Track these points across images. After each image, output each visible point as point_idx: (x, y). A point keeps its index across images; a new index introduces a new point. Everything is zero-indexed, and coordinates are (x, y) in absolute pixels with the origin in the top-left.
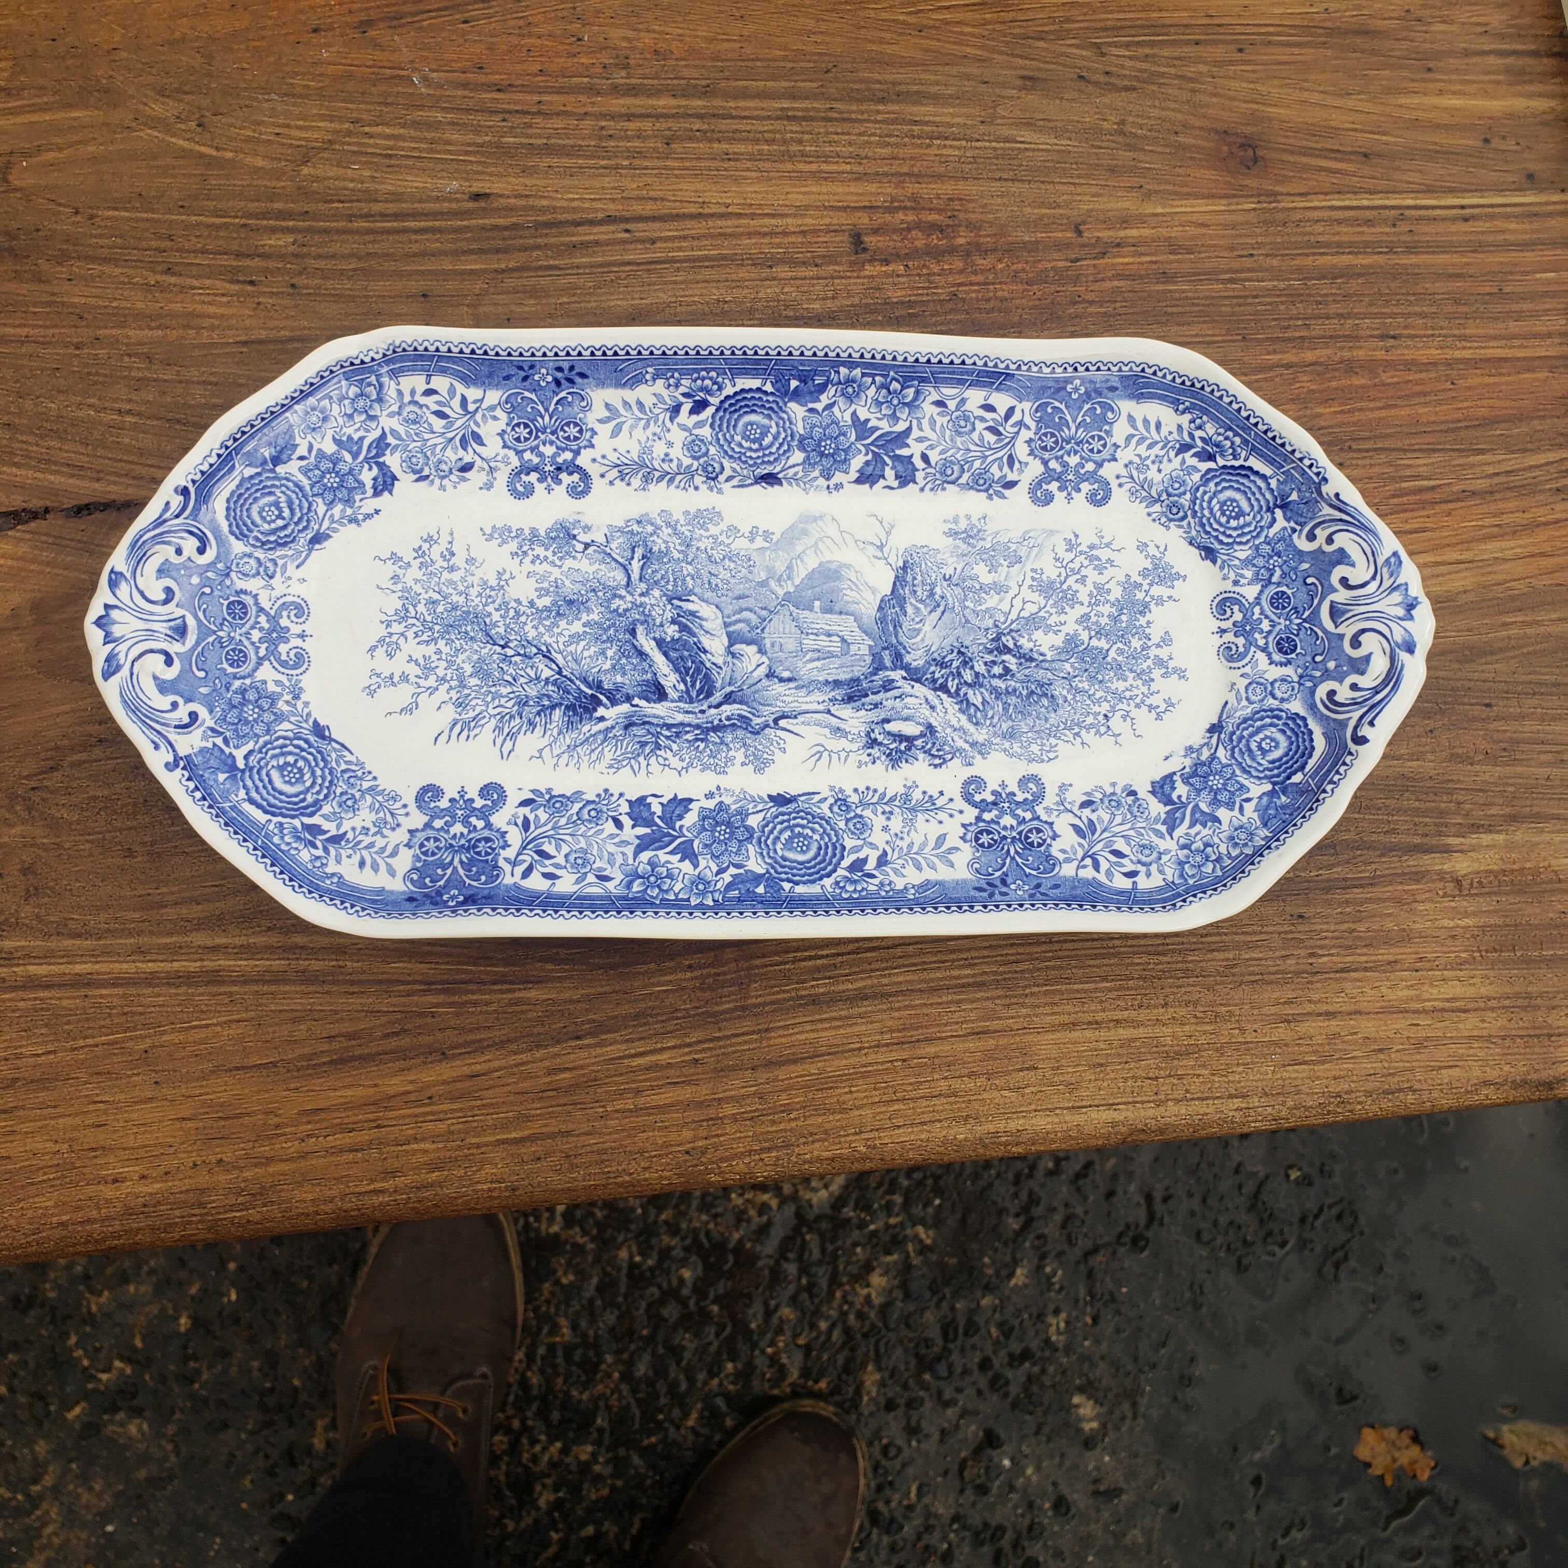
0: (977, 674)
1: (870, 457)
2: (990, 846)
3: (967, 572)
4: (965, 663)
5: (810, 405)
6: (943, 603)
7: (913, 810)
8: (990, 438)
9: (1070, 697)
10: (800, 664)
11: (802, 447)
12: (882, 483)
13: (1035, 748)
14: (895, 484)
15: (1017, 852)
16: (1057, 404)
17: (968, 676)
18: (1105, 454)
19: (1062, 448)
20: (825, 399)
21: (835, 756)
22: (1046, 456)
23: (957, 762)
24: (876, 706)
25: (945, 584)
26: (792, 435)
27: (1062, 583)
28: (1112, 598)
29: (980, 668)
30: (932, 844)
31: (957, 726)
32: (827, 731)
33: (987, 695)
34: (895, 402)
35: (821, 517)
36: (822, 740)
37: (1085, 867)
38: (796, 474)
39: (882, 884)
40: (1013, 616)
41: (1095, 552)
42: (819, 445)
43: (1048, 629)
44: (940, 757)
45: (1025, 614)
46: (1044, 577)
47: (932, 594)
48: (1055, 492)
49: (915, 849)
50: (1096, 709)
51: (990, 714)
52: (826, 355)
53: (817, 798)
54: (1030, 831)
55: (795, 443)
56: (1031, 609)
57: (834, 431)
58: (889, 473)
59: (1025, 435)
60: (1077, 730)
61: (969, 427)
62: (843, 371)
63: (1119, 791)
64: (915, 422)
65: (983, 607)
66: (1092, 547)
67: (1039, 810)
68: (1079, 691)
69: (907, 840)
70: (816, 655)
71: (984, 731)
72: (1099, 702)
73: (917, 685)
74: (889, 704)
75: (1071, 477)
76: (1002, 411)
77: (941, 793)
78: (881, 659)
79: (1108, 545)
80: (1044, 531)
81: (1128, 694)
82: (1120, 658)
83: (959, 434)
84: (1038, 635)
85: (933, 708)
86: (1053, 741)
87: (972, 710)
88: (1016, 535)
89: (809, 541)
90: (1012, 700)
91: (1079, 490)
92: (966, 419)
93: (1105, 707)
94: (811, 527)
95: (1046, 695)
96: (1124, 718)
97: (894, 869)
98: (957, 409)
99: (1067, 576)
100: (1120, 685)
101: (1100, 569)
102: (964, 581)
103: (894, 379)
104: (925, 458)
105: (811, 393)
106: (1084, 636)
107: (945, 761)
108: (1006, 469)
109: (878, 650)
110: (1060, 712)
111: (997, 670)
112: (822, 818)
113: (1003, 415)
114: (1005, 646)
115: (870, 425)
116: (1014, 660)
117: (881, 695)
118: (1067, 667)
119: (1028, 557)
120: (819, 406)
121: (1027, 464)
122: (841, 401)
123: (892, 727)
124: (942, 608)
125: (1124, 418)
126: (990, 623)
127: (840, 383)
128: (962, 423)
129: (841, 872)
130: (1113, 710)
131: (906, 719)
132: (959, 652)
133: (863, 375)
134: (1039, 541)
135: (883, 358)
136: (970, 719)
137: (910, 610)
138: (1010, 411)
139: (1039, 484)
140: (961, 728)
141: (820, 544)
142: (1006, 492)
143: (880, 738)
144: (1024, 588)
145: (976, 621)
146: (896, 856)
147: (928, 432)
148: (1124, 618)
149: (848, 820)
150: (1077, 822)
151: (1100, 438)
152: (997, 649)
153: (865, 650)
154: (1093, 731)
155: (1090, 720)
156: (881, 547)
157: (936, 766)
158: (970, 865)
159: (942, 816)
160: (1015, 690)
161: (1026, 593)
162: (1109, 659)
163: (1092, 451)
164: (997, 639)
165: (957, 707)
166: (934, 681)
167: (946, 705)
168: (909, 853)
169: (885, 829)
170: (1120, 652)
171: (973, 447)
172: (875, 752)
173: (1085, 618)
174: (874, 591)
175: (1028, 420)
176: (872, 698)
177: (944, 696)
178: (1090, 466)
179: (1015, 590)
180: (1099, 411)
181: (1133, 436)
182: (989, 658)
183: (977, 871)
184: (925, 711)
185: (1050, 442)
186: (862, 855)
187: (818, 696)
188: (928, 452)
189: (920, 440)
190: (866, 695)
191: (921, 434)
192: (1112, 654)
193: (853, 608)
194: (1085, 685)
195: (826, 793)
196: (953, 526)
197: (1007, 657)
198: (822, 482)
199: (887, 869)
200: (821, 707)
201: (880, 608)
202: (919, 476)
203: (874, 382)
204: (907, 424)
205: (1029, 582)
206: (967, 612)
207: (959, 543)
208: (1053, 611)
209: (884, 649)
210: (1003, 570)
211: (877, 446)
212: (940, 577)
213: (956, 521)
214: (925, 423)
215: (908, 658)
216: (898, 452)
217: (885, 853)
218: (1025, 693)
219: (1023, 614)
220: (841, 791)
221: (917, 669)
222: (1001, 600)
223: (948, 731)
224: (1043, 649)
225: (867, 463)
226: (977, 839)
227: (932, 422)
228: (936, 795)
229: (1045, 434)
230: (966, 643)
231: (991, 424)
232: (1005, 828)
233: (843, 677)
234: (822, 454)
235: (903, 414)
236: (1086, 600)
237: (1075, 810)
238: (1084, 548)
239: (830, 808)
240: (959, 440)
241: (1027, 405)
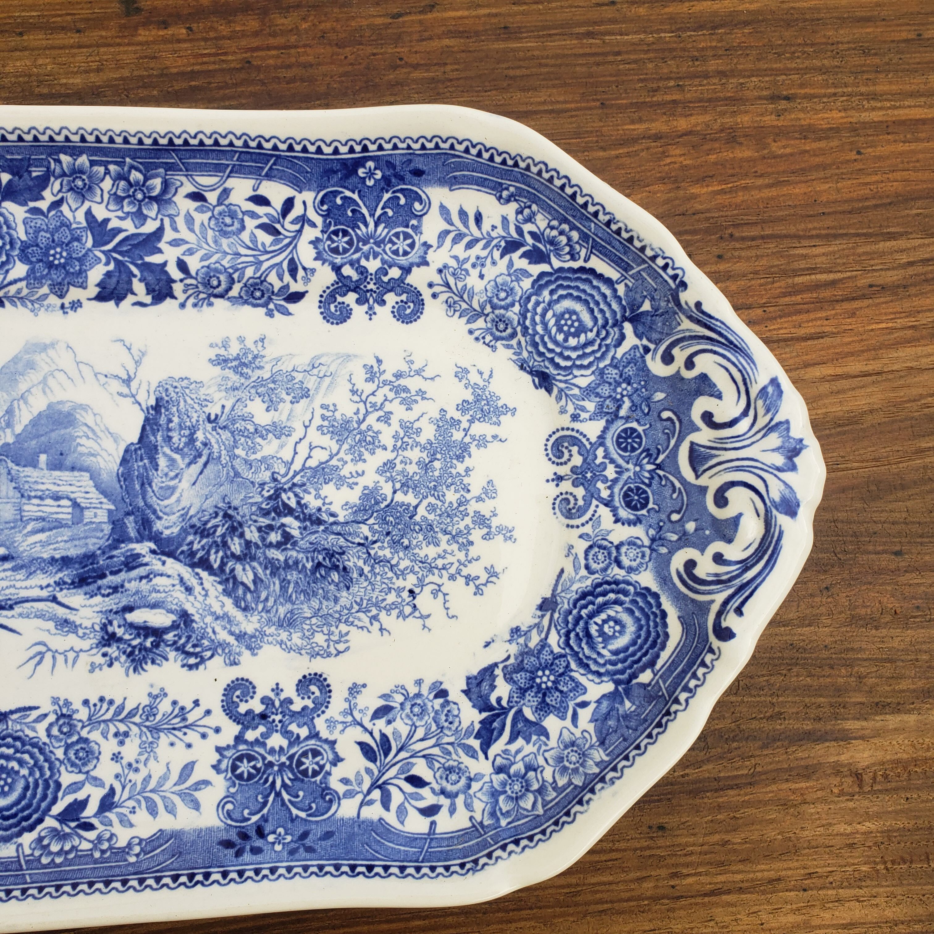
0: (248, 544)
1: (111, 267)
2: (251, 776)
3: (239, 411)
4: (233, 530)
5: (32, 204)
6: (206, 452)
7: (155, 730)
8: (265, 238)
9: (367, 569)
10: (19, 538)
11: (24, 258)
12: (130, 298)
13: (320, 639)
14: (148, 299)
15: (284, 785)
16: (348, 193)
17: (236, 546)
18: (413, 257)
19: (358, 250)
20: (49, 196)
21: (60, 659)
22: (338, 260)
23: (218, 660)
24: (115, 589)
25: (209, 426)
26: (12, 243)
27: (360, 422)
28: (422, 439)
29: (252, 535)
30: (174, 776)
31: (220, 612)
32: (51, 625)
33: (260, 570)
34: (140, 196)
35: (53, 345)
36: (44, 637)
37: (370, 803)
38: (19, 291)
39: (99, 838)
40: (297, 466)
41: (402, 382)
42: (47, 254)
43: (341, 481)
44: (196, 655)
45: (312, 463)
46: (338, 415)
47: (192, 440)
48: (354, 306)
49: (152, 784)
50: (400, 583)
51: (263, 595)
52: (36, 139)
53: (34, 714)
54: (305, 754)
55: (16, 252)
56: (320, 456)
57: (64, 235)
58: (139, 287)
59: (310, 233)
60: (374, 611)
61: (237, 225)
62: (65, 159)
63: (425, 691)
64: (167, 221)
65: (258, 456)
66: (398, 375)
67: (320, 724)
68: (378, 561)
69: (144, 773)
70: (40, 525)
71: (255, 618)
72: (403, 574)
73: (170, 561)
74: (132, 586)
75: (371, 286)
76: (278, 203)
77: (196, 703)
78: (123, 526)
79: (418, 373)
80: (338, 356)
81: (440, 563)
82: (431, 517)
83: (225, 234)
84: (328, 490)
85: (189, 590)
86: (343, 628)
87: (240, 591)
88: (302, 361)
89: (34, 377)
90: (293, 576)
91: (383, 303)
92: (233, 215)
93: (411, 581)
94: (40, 359)
95: (335, 567)
96: (434, 594)
97: (119, 815)
98: (220, 202)
99: (367, 413)
100: (431, 551)
101: (408, 404)
102: (234, 422)
103: (132, 167)
104: (182, 266)
105: (30, 189)
106: (387, 489)
107: (203, 661)
108: (287, 278)
109: (120, 515)
110: (354, 589)
111: (274, 537)
112: (34, 745)
113: (279, 209)
114: (285, 505)
115: (110, 226)
116: (296, 524)
117: (123, 575)
118: (365, 530)
119: (317, 389)
120: (43, 205)
121: (313, 271)
122: (70, 196)
123: (136, 617)
124: (204, 459)
125: (435, 209)
126: (266, 476)
127: (64, 174)
128: (228, 220)
129: (50, 822)
130: (421, 584)
131: (154, 606)
132: (226, 516)
133: (93, 163)
134: (332, 369)
135: (111, 140)
136: (237, 604)
137: (162, 462)
138: (289, 204)
139: (332, 297)
140: (226, 617)
141: (51, 382)
142: (291, 307)
143: (120, 632)
144: (312, 430)
145: (247, 474)
146: (126, 795)
147: (184, 233)
148: (437, 465)
149: (68, 747)
150: (367, 738)
151: (407, 236)
152: (275, 509)
153: (103, 516)
154: (395, 613)
155: (391, 598)
156: (128, 381)
157: (190, 667)
158: (221, 805)
159: (192, 736)
160: (296, 563)
161: (314, 436)
162: (417, 518)
163: (396, 252)
164: (276, 496)
165: (220, 588)
166: (192, 554)
167: (207, 585)
168: (143, 790)
169: (116, 757)
170: (432, 508)
171: (243, 251)
172: (113, 651)
173: (389, 465)
174: (116, 439)
175: (312, 215)
176: (111, 579)
177: (204, 574)
178: (394, 273)
179: (299, 432)
180: (402, 201)
181: (448, 232)
182: (264, 521)
183: (229, 815)
184: (179, 594)
185: (342, 242)
186: (80, 796)
187: (41, 579)
188: (186, 258)
189: (175, 243)
190: (103, 576)
191: (176, 236)
192: (422, 511)
193: (89, 461)
194: (387, 553)
195: (46, 707)
196: (222, 352)
197: (288, 520)
198: (53, 300)
199: (111, 815)
200: (44, 593)
201: (124, 461)
202: (177, 288)
203: (107, 172)
204: (157, 224)
205: (317, 421)
206: (237, 463)
207: (229, 373)
208: (348, 458)
209: (128, 514)
210: (285, 407)
211: (120, 253)
212: (204, 417)
213: (225, 345)
214: (180, 222)
215: (158, 526)
216: (148, 259)
217: (112, 791)
218: (309, 565)
219: (310, 463)
220: (67, 703)
221: (169, 539)
222: (282, 446)
223: (209, 619)
224: (334, 508)
225: (108, 274)
226: (234, 768)
227: (189, 220)
228: (189, 705)
229: (336, 233)
230: (235, 503)
231: (265, 220)
232: (272, 751)
233: (73, 552)
234: (50, 266)
235: (151, 211)
236: (389, 442)
237: (366, 722)
238: (388, 376)
239: (48, 730)
240: (225, 242)
241: (309, 196)
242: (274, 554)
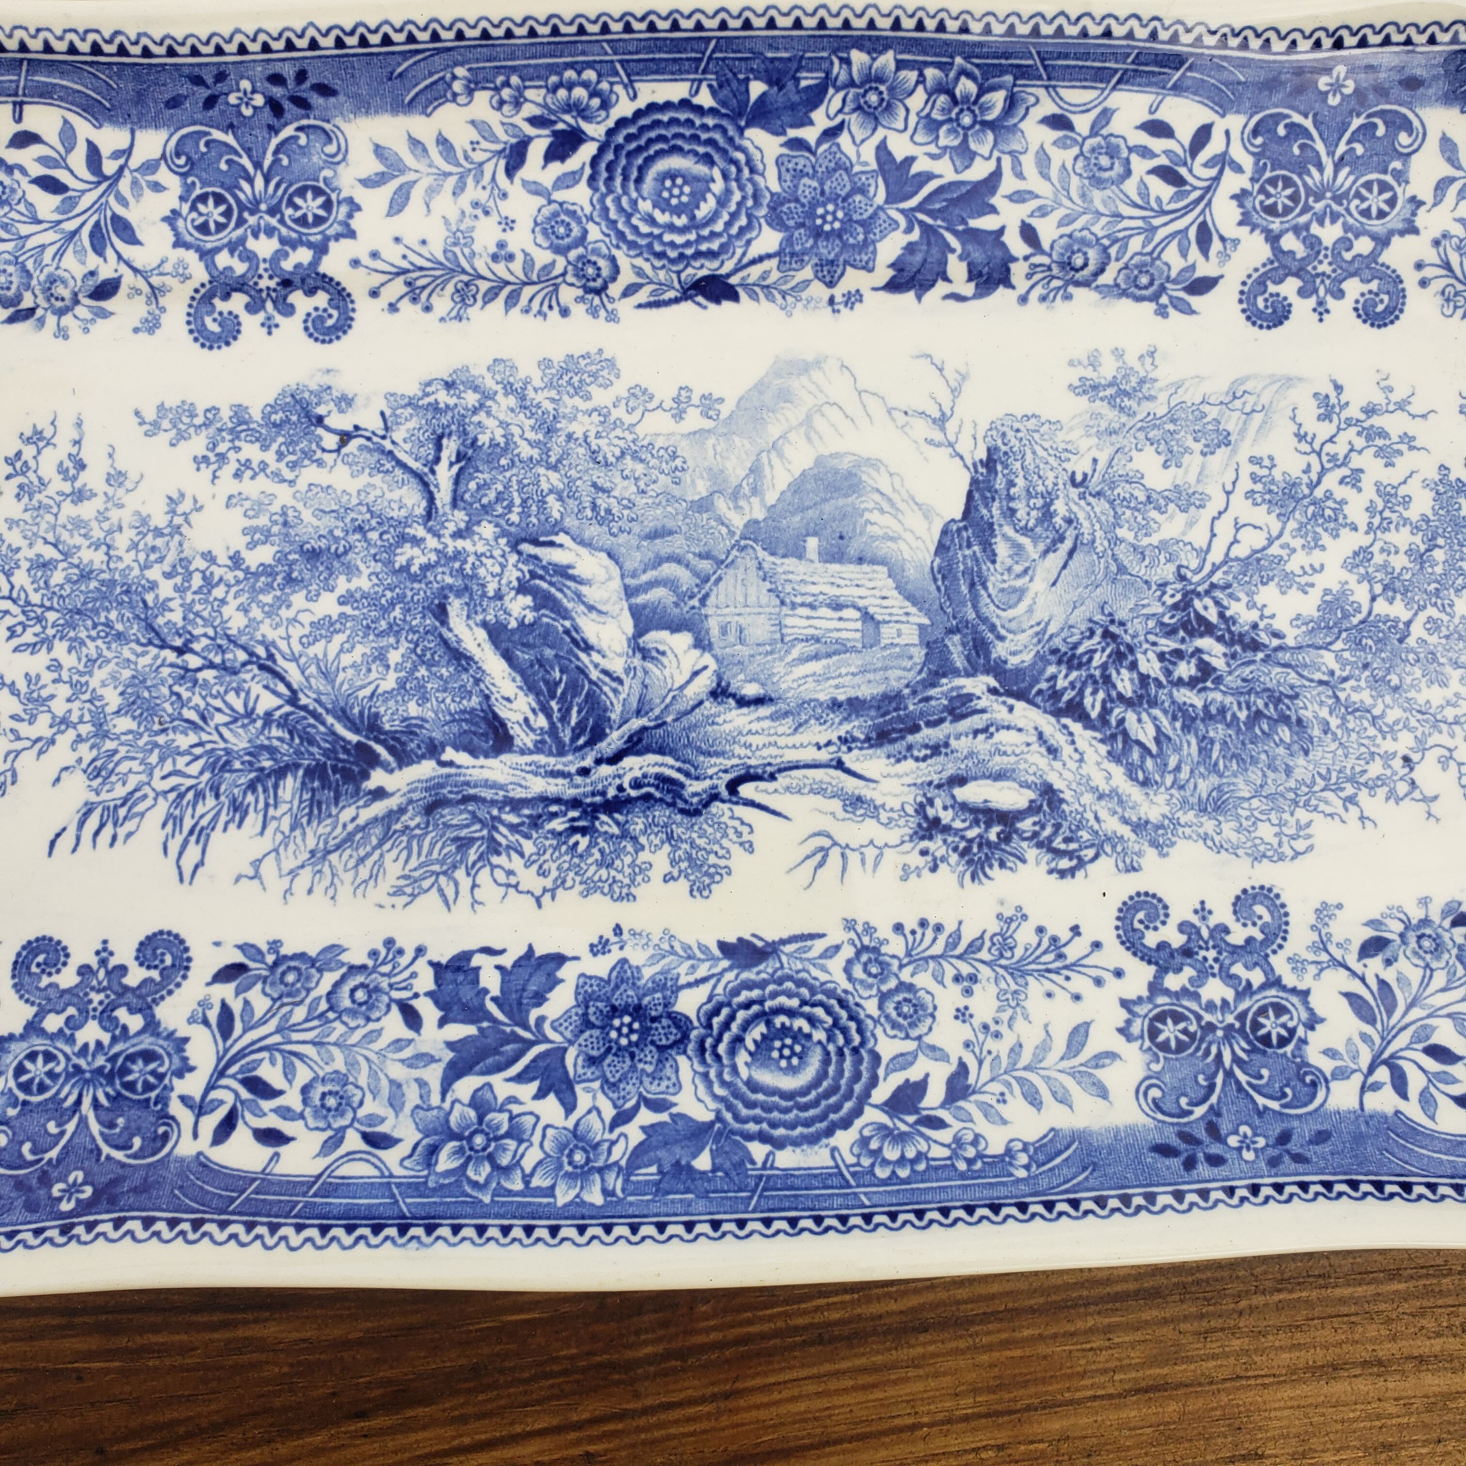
0: (1144, 679)
1: (915, 236)
2: (1181, 1047)
3: (1120, 467)
4: (1118, 657)
5: (792, 133)
6: (1070, 534)
7: (1019, 971)
8: (1161, 190)
9: (1334, 722)
10: (779, 668)
11: (776, 221)
12: (941, 288)
13: (1266, 832)
14: (969, 289)
15: (1236, 1060)
16: (1297, 118)
17: (1125, 683)
18: (1394, 221)
19: (1306, 209)
20: (821, 119)
21: (854, 858)
22: (1276, 225)
23: (1104, 866)
24: (936, 750)
25: (1074, 492)
26: (756, 196)
27: (1313, 486)
28: (1413, 513)
29: (1150, 665)
30: (1060, 1045)
31: (1104, 787)
32: (836, 805)
33: (1165, 722)
34: (967, 120)
35: (818, 363)
36: (826, 824)
37: (1376, 1087)
38: (765, 275)
39: (958, 1141)
40: (1216, 556)
41: (1376, 421)
42: (812, 215)
43: (1288, 581)
44: (1070, 854)
45: (1241, 551)
46: (1277, 474)
47: (1047, 514)
48: (1294, 299)
49: (1026, 1058)
50: (1387, 745)
51: (1173, 762)
52: (822, 24)
53: (819, 946)
54: (1262, 1011)
55: (763, 211)
56: (1251, 540)
57: (841, 184)
58: (957, 268)
59: (1232, 182)
60: (1349, 790)
61: (1118, 169)
62: (858, 57)
63: (1436, 917)
64: (1006, 162)
65: (1155, 540)
66: (1370, 411)
67: (1279, 963)
68: (1353, 709)
69: (1009, 1040)
70: (812, 648)
71: (1161, 798)
72: (1390, 732)
73: (1020, 706)
74: (962, 745)
75: (1324, 268)
76: (1185, 133)
77: (1076, 930)
78: (945, 652)
79: (1401, 406)
80: (1273, 379)
81: (1450, 713)
82: (1433, 639)
83: (1098, 183)
84: (1268, 595)
85: (1053, 751)
86: (1302, 815)
87: (1136, 754)
88: (1217, 388)
89: (793, 415)
90: (1217, 732)
91: (1340, 294)
92: (1112, 152)
93: (1404, 743)
94: (796, 384)
95: (1285, 719)
96: (1444, 762)
97: (982, 1106)
98: (1094, 131)
99: (1323, 471)
100: (1434, 695)
101: (1388, 456)
102: (1113, 485)
103: (963, 72)
104: (1029, 234)
105: (792, 107)
106: (1361, 594)
107: (1081, 863)
108: (1194, 253)
109: (938, 633)
110: (1316, 754)
111: (1185, 670)
112: (831, 994)
113: (1187, 143)
114: (1200, 618)
115: (915, 169)
116: (1219, 649)
117: (947, 728)
118: (1328, 659)
119: (1243, 431)
120: (810, 134)
121: (1236, 242)
122: (854, 119)
123: (970, 793)
124: (1068, 544)
125: (1432, 143)
126: (1167, 572)
127: (851, 84)
128: (1104, 161)
129: (872, 1115)
130: (1422, 746)
131: (999, 776)
132: (1107, 634)
133: (901, 65)
134: (1265, 399)
135: (941, 27)
136: (1131, 775)
137: (1002, 549)
138: (1203, 135)
139: (1261, 283)
140: (1114, 794)
141: (819, 423)
142: (1195, 301)
143: (946, 817)
144: (1237, 498)
145: (1137, 568)
146: (986, 1074)
147: (1034, 182)
148: (1439, 555)
149: (883, 998)
150: (1357, 987)
151: (1384, 187)
152: (1185, 625)
153: (911, 635)
154: (1382, 792)
155: (1375, 769)
156: (941, 421)
157: (1062, 874)
158: (1141, 1091)
159: (1080, 983)
160: (1222, 711)
161: (1241, 508)
162: (1411, 641)
163: (1366, 213)
164: (1184, 605)
165: (1103, 749)
166: (1055, 695)
167: (1081, 744)
168: (1012, 1067)
169: (962, 1014)
170: (1433, 625)
171: (1126, 210)
172: (936, 846)
173: (1362, 556)
174: (926, 512)
175: (1238, 153)
176: (928, 734)
177: (1076, 727)
178: (1363, 246)
179: (1217, 502)
180: (1381, 131)
181: (1452, 180)
182: (1168, 644)
183: (1157, 1105)
184: (1038, 759)
185: (1281, 197)
186: (914, 1074)
187: (817, 733)
188: (1034, 222)
189: (1018, 197)
190: (916, 729)
191: (1020, 185)
192: (1417, 630)
193: (884, 549)
194: (1365, 697)
195: (837, 935)
196: (1089, 373)
197: (1206, 643)
198: (818, 290)
199: (969, 1105)
200: (824, 756)
201: (941, 548)
202: (1018, 271)
203: (921, 80)
204: (991, 166)
205: (1245, 484)
206: (1121, 551)
207: (1102, 407)
208: (1297, 543)
209: (951, 631)
210: (1193, 462)
211: (930, 213)
212: (1066, 477)
213: (1093, 362)
214: (1028, 162)
215: (1000, 650)
216: (974, 223)
217: (963, 1069)
218: (1243, 715)
219: (1237, 552)
220: (869, 929)
221: (1019, 672)
222: (1191, 524)
223: (1087, 798)
224: (1279, 624)
225: (910, 248)
226: (1154, 1033)
227: (1043, 160)
228: (1064, 935)
229: (1273, 182)
230: (1120, 615)
231: (1163, 161)
232: (1210, 1007)
233: (867, 691)
234: (818, 233)
235: (982, 144)
236: (1361, 518)
237: (1352, 962)
238: (1354, 412)
239: (847, 970)
240: (1098, 196)
241: (1235, 122)
242: (1185, 696)
